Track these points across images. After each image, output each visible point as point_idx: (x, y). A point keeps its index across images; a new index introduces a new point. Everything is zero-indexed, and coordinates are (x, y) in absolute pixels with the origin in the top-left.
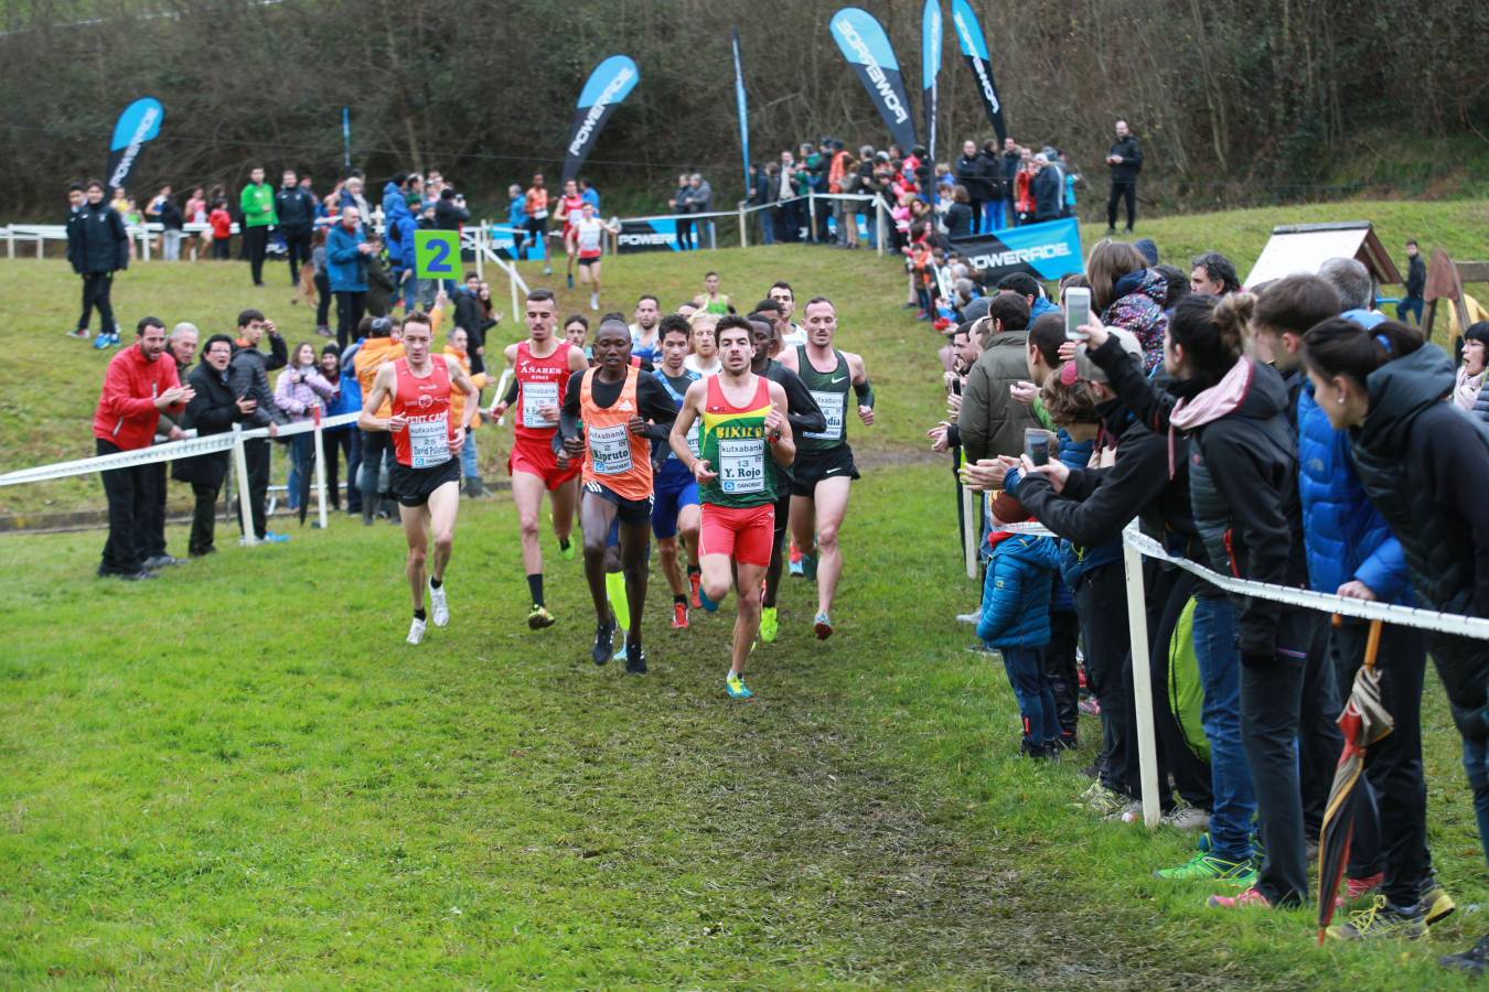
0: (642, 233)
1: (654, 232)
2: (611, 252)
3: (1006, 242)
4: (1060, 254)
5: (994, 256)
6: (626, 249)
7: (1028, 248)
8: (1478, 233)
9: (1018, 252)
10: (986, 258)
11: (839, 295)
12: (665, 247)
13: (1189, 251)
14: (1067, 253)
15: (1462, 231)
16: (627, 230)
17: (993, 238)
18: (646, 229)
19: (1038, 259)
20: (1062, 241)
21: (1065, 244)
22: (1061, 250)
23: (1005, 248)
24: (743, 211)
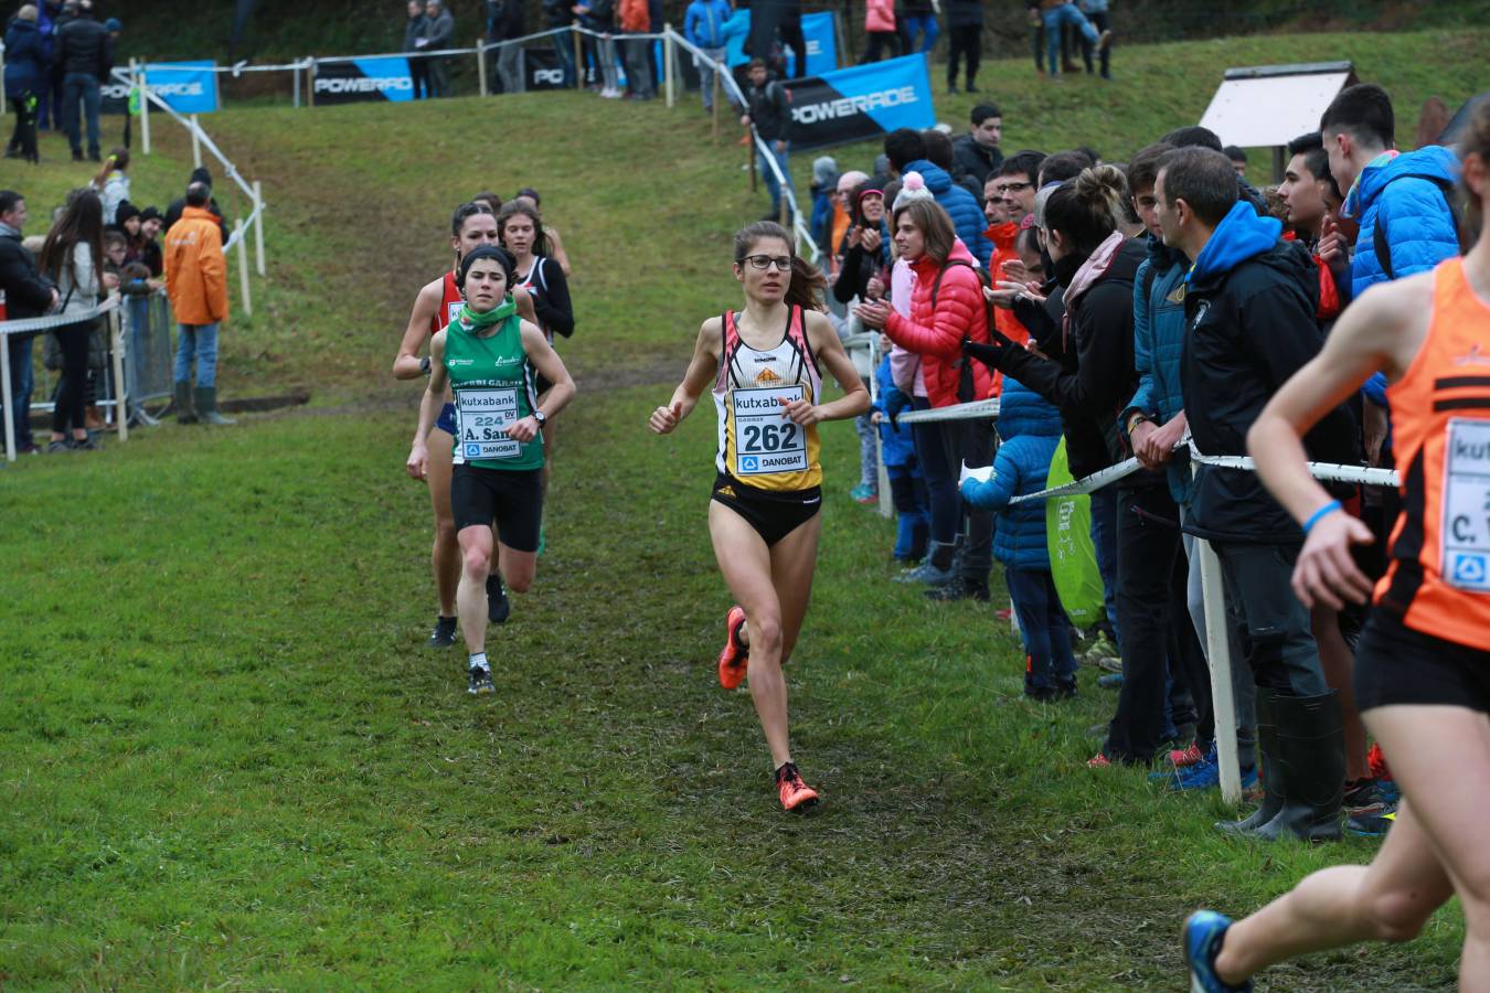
0: (347, 76)
1: (362, 75)
2: (304, 101)
3: (838, 86)
4: (905, 101)
5: (825, 105)
6: (325, 98)
7: (866, 94)
8: (1453, 74)
9: (854, 100)
10: (812, 108)
11: (622, 159)
12: (377, 96)
13: (1076, 100)
14: (913, 99)
15: (1431, 71)
16: (327, 71)
17: (820, 83)
18: (353, 72)
19: (878, 106)
20: (905, 84)
21: (910, 88)
22: (906, 95)
23: (838, 96)
24: (482, 47)
